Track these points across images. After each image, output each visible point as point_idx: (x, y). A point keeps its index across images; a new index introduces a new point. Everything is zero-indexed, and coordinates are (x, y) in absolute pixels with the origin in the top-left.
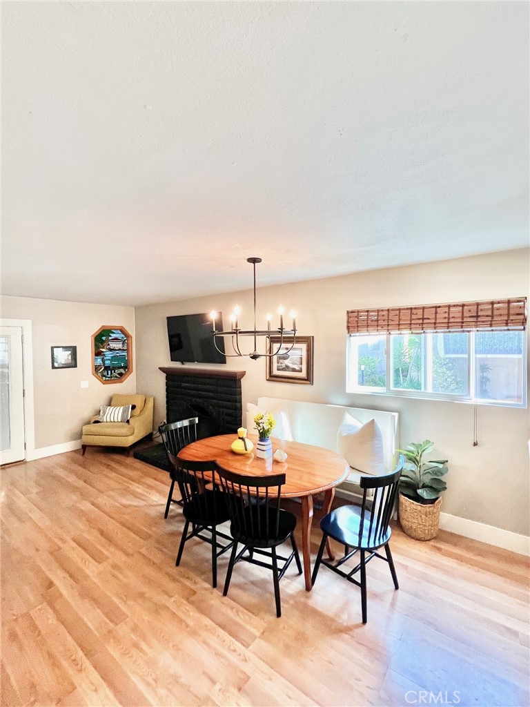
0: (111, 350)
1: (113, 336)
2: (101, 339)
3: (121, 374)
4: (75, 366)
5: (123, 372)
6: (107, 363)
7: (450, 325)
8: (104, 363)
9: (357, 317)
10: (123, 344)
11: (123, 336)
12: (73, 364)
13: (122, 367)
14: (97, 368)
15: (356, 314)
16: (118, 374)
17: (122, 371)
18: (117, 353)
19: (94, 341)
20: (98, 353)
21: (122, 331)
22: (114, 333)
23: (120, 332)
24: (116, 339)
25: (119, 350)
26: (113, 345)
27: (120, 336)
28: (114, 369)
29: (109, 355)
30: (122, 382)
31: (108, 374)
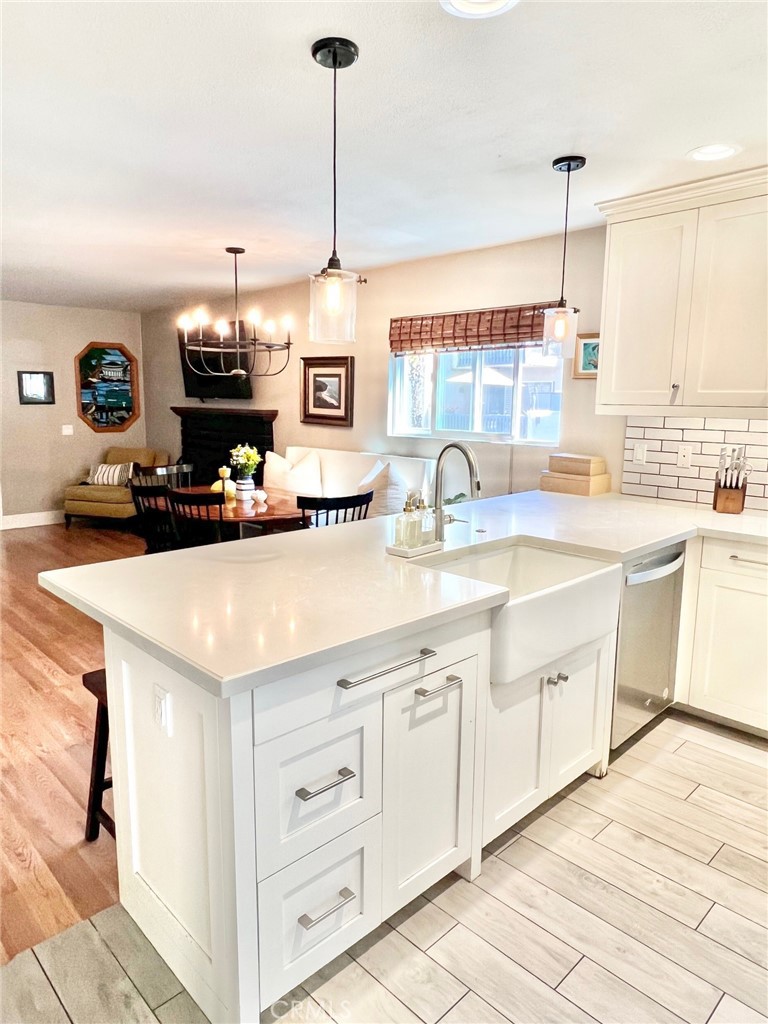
0: (104, 380)
1: (109, 358)
2: (90, 361)
3: (122, 420)
4: (53, 402)
5: (127, 416)
6: (100, 399)
7: (493, 338)
8: (95, 399)
9: (400, 328)
10: (125, 371)
11: (123, 359)
12: (50, 399)
13: (122, 409)
14: (84, 408)
15: (399, 324)
16: (118, 418)
17: (123, 413)
18: (116, 386)
19: (78, 365)
20: (85, 384)
21: (123, 351)
22: (109, 354)
23: (119, 353)
24: (113, 363)
25: (119, 381)
26: (109, 373)
27: (119, 359)
28: (112, 409)
29: (103, 388)
30: (123, 431)
31: (102, 418)
